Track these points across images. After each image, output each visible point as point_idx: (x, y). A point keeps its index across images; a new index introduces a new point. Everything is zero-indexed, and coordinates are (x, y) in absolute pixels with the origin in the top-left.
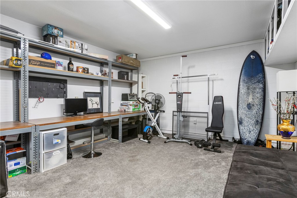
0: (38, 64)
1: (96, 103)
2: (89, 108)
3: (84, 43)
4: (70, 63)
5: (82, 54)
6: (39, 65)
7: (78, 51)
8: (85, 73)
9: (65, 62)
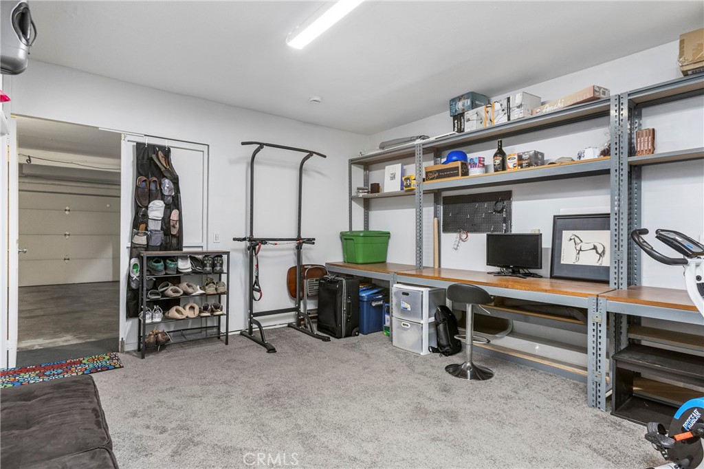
0: (436, 175)
1: (595, 248)
2: (562, 262)
3: (511, 93)
4: (500, 153)
5: (509, 122)
6: (438, 177)
7: (501, 119)
8: (522, 167)
9: (488, 155)
